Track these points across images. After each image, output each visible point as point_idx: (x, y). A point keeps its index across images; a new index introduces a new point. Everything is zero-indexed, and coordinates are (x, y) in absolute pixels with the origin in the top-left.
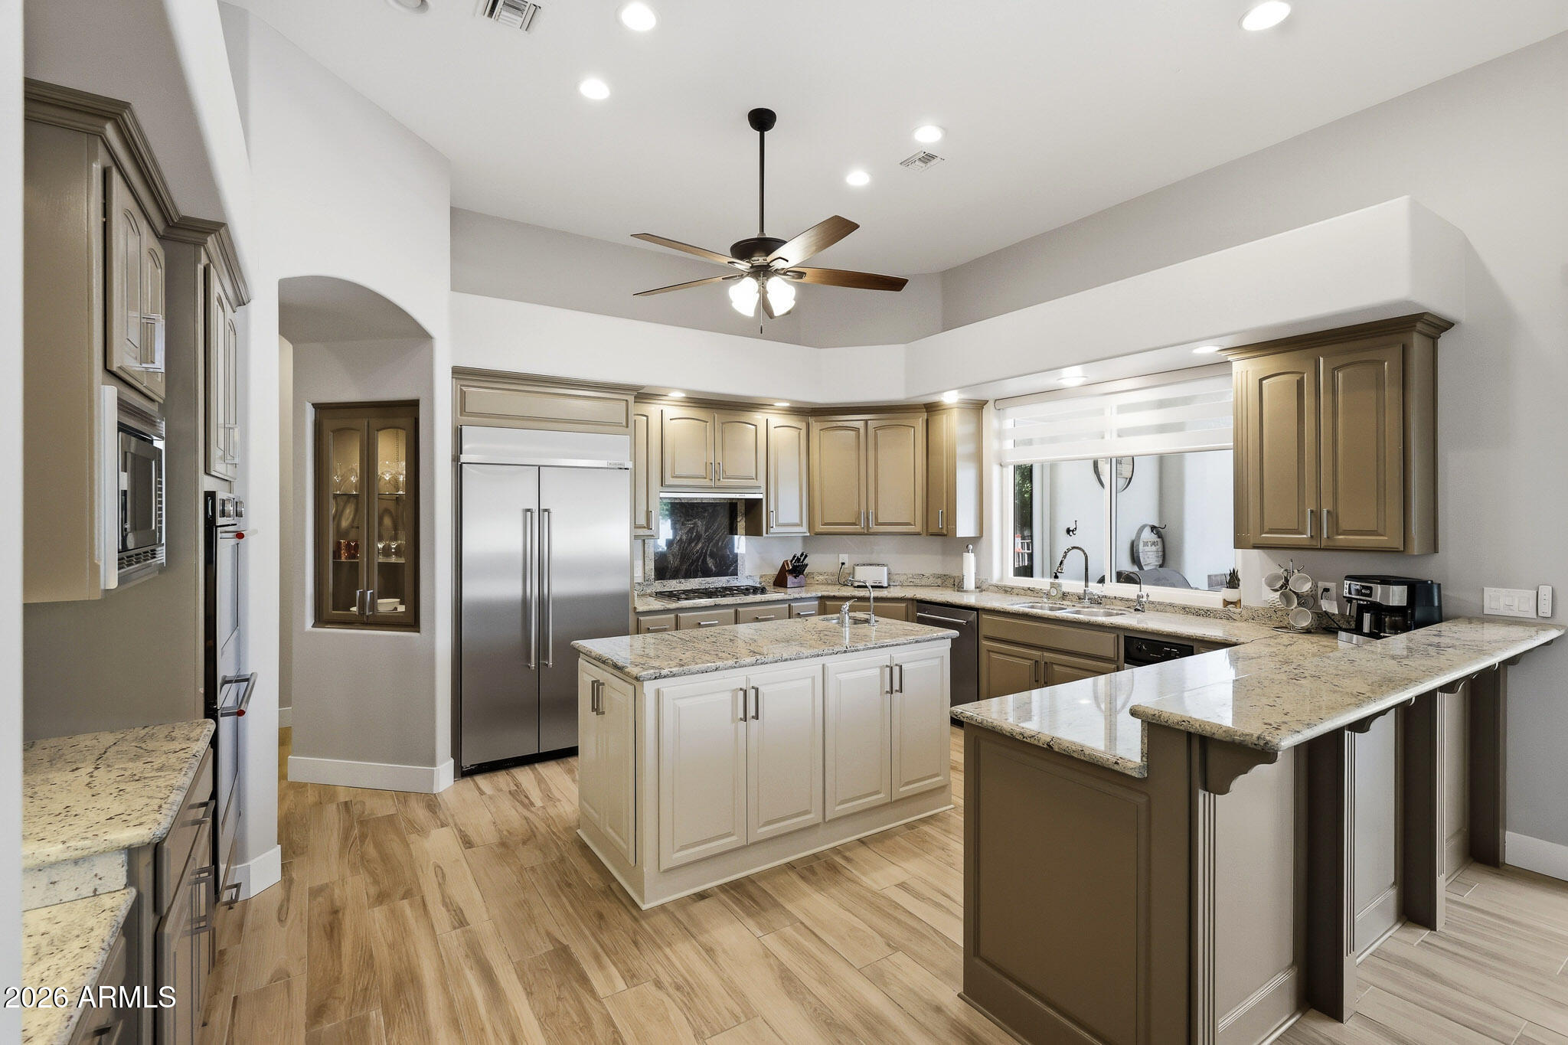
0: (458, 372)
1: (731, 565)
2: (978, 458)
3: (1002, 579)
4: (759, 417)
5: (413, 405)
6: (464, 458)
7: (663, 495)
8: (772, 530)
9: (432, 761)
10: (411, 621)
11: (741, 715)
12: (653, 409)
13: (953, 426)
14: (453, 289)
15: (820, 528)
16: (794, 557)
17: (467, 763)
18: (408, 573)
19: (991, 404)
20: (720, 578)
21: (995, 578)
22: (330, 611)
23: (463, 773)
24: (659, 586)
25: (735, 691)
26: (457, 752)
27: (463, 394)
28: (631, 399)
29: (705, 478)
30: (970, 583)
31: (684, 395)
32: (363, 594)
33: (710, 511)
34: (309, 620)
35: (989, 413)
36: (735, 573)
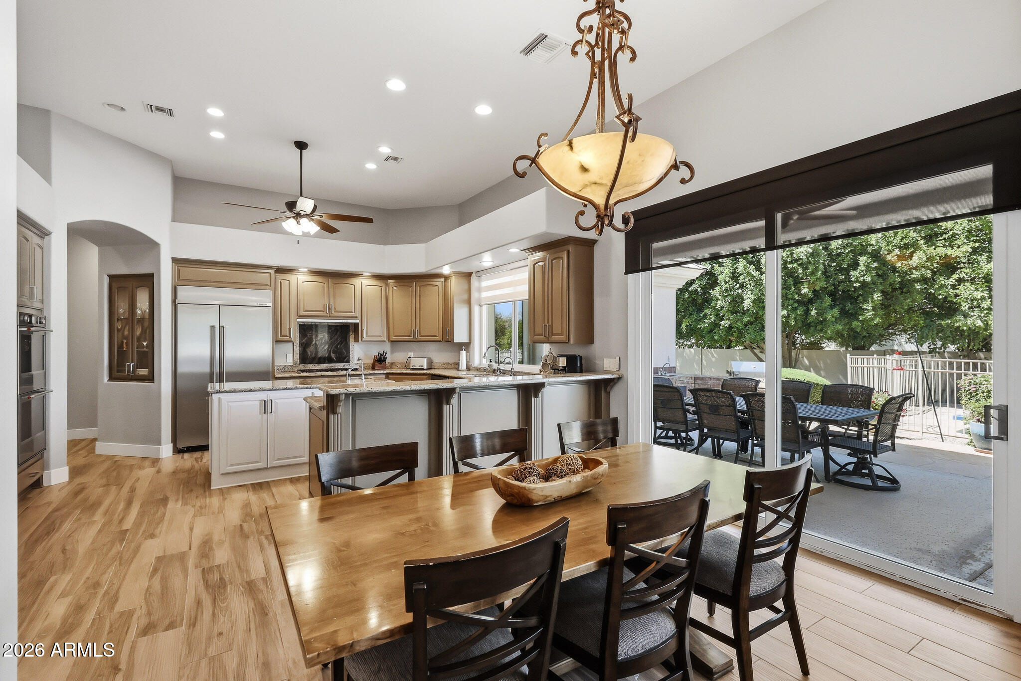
0: (175, 261)
1: (345, 358)
2: (469, 302)
3: (480, 364)
4: (357, 282)
5: (151, 276)
6: (177, 301)
7: (298, 320)
8: (364, 339)
9: (159, 443)
10: (150, 378)
11: (264, 412)
12: (293, 278)
13: (455, 285)
14: (174, 220)
15: (394, 338)
16: (379, 353)
17: (180, 446)
18: (150, 355)
19: (474, 274)
20: (339, 364)
21: (476, 363)
22: (115, 374)
23: (178, 451)
24: (302, 367)
25: (261, 400)
26: (174, 440)
27: (179, 271)
28: (273, 272)
29: (323, 312)
30: (463, 366)
31: (307, 270)
32: (129, 366)
33: (333, 329)
34: (106, 378)
35: (474, 278)
36: (348, 361)
